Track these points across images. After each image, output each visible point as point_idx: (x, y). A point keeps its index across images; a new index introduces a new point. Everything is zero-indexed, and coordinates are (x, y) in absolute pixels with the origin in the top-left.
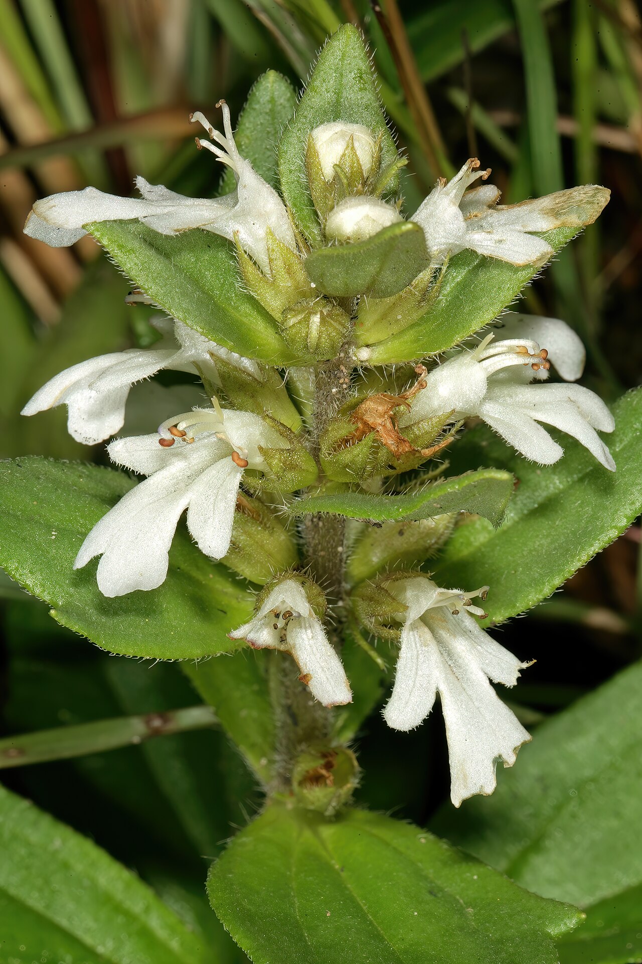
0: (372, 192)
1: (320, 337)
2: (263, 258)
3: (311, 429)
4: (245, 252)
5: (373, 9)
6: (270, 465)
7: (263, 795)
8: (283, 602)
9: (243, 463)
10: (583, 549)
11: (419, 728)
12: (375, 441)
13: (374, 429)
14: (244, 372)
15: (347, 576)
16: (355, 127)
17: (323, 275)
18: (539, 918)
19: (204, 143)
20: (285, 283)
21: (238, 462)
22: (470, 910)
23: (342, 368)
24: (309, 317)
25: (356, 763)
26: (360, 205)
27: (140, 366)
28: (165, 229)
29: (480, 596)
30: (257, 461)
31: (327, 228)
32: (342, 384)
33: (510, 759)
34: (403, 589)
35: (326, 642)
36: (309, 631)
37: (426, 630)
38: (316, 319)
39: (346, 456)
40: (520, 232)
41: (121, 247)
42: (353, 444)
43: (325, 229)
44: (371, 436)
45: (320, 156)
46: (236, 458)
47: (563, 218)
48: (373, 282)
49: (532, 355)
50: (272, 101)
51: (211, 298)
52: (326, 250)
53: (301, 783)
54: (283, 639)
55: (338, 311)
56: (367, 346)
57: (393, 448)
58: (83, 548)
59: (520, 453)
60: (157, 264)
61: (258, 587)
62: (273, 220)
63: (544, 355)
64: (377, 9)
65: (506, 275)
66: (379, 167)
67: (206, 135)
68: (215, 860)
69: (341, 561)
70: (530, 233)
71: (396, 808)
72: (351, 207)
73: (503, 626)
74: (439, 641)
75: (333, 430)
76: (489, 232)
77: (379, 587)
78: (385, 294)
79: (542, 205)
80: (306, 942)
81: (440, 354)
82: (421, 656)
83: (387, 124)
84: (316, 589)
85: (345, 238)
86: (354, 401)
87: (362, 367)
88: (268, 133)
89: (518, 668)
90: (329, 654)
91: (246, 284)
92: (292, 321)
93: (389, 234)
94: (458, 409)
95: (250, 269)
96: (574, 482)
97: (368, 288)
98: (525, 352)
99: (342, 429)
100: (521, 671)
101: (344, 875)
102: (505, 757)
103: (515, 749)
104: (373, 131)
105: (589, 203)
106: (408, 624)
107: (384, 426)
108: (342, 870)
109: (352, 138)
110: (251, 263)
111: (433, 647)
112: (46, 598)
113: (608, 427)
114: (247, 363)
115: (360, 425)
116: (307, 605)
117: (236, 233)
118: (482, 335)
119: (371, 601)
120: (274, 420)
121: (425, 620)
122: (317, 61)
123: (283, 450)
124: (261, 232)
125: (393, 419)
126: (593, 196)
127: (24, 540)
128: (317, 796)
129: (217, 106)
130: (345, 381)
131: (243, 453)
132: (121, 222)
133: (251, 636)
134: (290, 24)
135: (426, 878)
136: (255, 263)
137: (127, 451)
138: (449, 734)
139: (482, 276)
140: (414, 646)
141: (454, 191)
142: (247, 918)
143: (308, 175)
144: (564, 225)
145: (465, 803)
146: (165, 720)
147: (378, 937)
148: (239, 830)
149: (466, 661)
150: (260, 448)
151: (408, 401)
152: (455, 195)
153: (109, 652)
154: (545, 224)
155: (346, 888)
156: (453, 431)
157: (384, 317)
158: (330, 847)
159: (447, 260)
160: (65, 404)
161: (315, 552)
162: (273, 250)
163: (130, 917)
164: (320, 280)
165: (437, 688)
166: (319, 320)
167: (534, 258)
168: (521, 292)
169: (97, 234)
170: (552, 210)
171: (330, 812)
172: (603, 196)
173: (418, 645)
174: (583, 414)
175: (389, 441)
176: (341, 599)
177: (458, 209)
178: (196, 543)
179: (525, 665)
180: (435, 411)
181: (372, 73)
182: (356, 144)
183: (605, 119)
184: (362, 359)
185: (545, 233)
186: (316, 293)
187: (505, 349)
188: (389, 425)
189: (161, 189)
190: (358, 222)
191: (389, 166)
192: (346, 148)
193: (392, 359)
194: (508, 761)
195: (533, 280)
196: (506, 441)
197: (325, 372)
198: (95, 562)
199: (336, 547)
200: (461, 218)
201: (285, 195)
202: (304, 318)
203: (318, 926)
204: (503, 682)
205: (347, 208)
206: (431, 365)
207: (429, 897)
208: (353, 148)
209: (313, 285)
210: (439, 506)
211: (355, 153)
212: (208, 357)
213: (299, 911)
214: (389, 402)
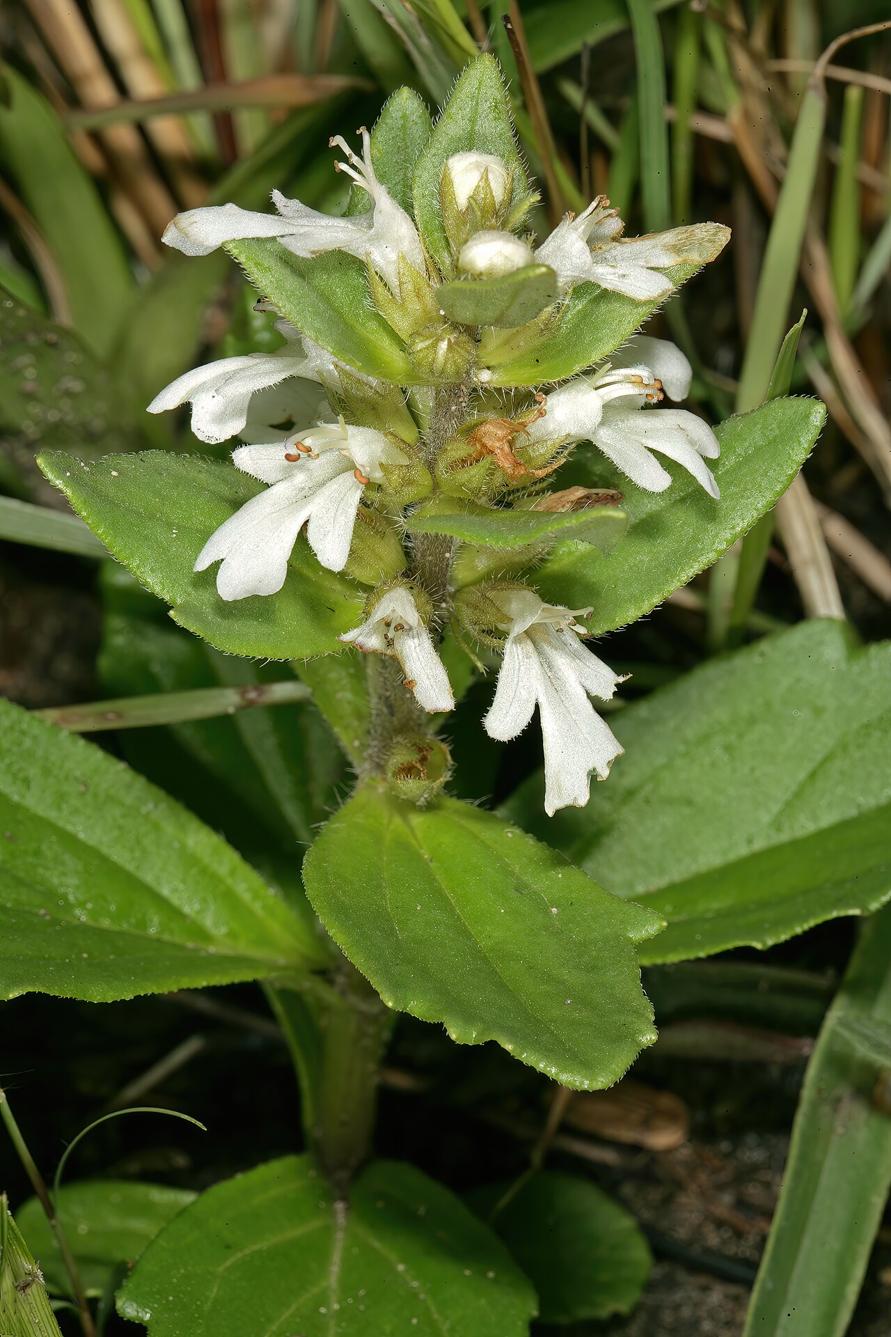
0: (504, 225)
1: (445, 364)
2: (393, 281)
3: (427, 441)
4: (377, 274)
5: (506, 26)
6: (389, 480)
7: (354, 777)
8: (394, 611)
9: (364, 481)
10: (683, 570)
11: (518, 738)
12: (493, 463)
13: (492, 452)
14: (367, 384)
15: (452, 580)
16: (490, 158)
17: (452, 306)
18: (622, 922)
19: (343, 167)
20: (414, 306)
21: (360, 479)
22: (554, 910)
23: (463, 387)
24: (437, 344)
25: (449, 757)
26: (494, 240)
27: (266, 373)
28: (302, 250)
29: (585, 616)
30: (378, 476)
31: (460, 260)
32: (461, 402)
33: (604, 773)
34: (510, 601)
35: (432, 650)
36: (416, 640)
37: (529, 642)
38: (444, 345)
39: (463, 476)
40: (642, 267)
41: (257, 264)
42: (471, 465)
43: (458, 261)
44: (489, 458)
45: (455, 186)
46: (358, 475)
47: (685, 254)
48: (502, 315)
49: (647, 385)
50: (404, 117)
51: (340, 315)
52: (458, 284)
53: (395, 774)
54: (390, 643)
55: (464, 338)
56: (488, 368)
57: (510, 471)
58: (204, 551)
59: (630, 479)
60: (292, 282)
61: (368, 589)
62: (406, 245)
63: (658, 386)
64: (509, 26)
65: (627, 309)
66: (511, 200)
67: (346, 159)
68: (311, 847)
69: (447, 566)
70: (652, 269)
71: (484, 799)
72: (485, 242)
73: (601, 639)
74: (540, 652)
75: (451, 450)
76: (613, 266)
77: (484, 597)
78: (511, 325)
79: (665, 241)
80: (397, 937)
81: (559, 382)
82: (522, 668)
83: (519, 153)
84: (424, 598)
85: (478, 272)
86: (473, 422)
87: (482, 388)
88: (399, 148)
89: (615, 682)
90: (435, 662)
91: (376, 303)
92: (420, 345)
93: (522, 276)
94: (573, 433)
95: (380, 289)
96: (675, 501)
97: (496, 320)
98: (639, 382)
99: (459, 450)
100: (617, 685)
101: (432, 865)
102: (599, 770)
103: (609, 762)
104: (507, 163)
105: (710, 241)
106: (512, 636)
107: (502, 449)
108: (431, 861)
109: (486, 170)
110: (382, 285)
111: (534, 661)
112: (167, 598)
113: (714, 454)
114: (373, 381)
115: (478, 446)
116: (417, 615)
117: (368, 254)
118: (600, 366)
119: (476, 609)
120: (395, 436)
121: (529, 634)
122: (454, 89)
123: (402, 466)
124: (393, 256)
125: (511, 444)
126: (715, 234)
127: (146, 538)
128: (411, 787)
129: (358, 132)
130: (464, 401)
131: (366, 471)
132: (258, 240)
133: (360, 639)
134: (418, 30)
135: (512, 874)
136: (385, 285)
137: (252, 459)
138: (545, 745)
139: (603, 308)
140: (516, 657)
141: (583, 227)
142: (342, 912)
143: (442, 202)
144: (685, 262)
145: (558, 812)
146: (261, 693)
147: (465, 933)
148: (333, 814)
149: (566, 674)
150: (381, 465)
151: (526, 429)
152: (584, 231)
153: (223, 652)
154: (666, 261)
155: (436, 881)
156: (566, 453)
157: (507, 342)
158: (420, 835)
159: (570, 291)
160: (189, 402)
161: (423, 556)
162: (404, 274)
163: (214, 879)
164: (450, 308)
165: (537, 700)
166: (446, 347)
167: (655, 295)
168: (641, 326)
169: (235, 252)
170: (674, 246)
171: (422, 801)
172: (724, 236)
173: (520, 657)
174: (692, 443)
175: (507, 464)
176: (444, 601)
177: (586, 244)
178: (315, 555)
179: (621, 679)
180: (551, 433)
181: (507, 103)
182: (490, 176)
183: (702, 107)
184: (483, 381)
185: (665, 269)
186: (445, 320)
187: (620, 378)
188: (506, 448)
189: (295, 204)
190: (492, 258)
191: (521, 200)
192: (481, 180)
193: (512, 383)
194: (602, 774)
195: (652, 314)
196: (618, 468)
197: (446, 391)
198: (216, 566)
199: (444, 553)
200: (588, 253)
201: (417, 219)
202: (432, 344)
203: (408, 920)
204: (600, 695)
205: (481, 243)
206: (547, 391)
207: (515, 895)
208: (487, 180)
209: (442, 313)
210: (554, 536)
211: (489, 185)
212: (332, 367)
213: (391, 903)
214: (509, 427)
